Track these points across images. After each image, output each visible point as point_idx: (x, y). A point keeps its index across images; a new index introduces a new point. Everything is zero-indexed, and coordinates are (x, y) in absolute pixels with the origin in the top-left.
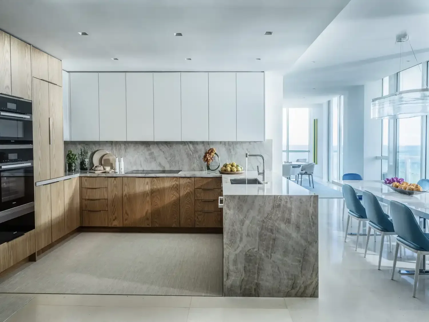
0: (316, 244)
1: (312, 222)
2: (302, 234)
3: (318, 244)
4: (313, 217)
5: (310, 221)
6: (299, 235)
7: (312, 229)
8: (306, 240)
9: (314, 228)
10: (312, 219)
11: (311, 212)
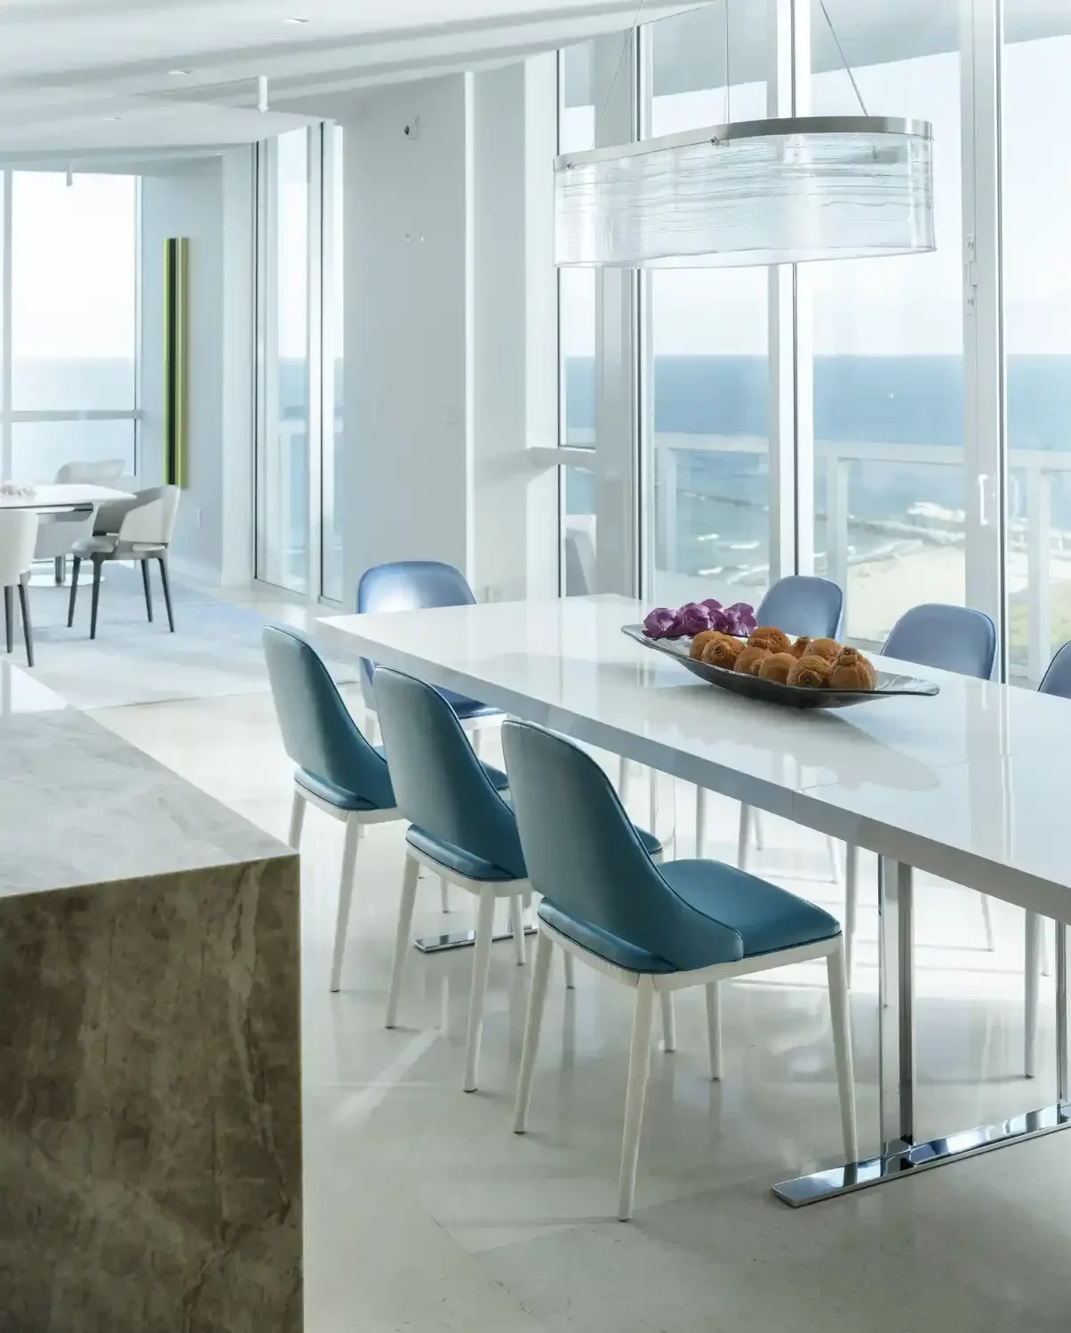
0: (287, 1223)
1: (251, 1069)
2: (172, 1174)
3: (297, 1226)
4: (258, 1026)
5: (233, 1063)
6: (144, 1193)
7: (255, 1118)
8: (206, 1220)
9: (267, 1108)
10: (252, 1041)
11: (246, 994)
